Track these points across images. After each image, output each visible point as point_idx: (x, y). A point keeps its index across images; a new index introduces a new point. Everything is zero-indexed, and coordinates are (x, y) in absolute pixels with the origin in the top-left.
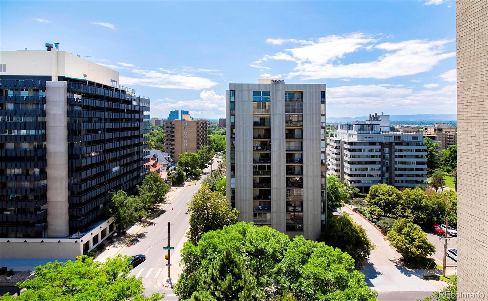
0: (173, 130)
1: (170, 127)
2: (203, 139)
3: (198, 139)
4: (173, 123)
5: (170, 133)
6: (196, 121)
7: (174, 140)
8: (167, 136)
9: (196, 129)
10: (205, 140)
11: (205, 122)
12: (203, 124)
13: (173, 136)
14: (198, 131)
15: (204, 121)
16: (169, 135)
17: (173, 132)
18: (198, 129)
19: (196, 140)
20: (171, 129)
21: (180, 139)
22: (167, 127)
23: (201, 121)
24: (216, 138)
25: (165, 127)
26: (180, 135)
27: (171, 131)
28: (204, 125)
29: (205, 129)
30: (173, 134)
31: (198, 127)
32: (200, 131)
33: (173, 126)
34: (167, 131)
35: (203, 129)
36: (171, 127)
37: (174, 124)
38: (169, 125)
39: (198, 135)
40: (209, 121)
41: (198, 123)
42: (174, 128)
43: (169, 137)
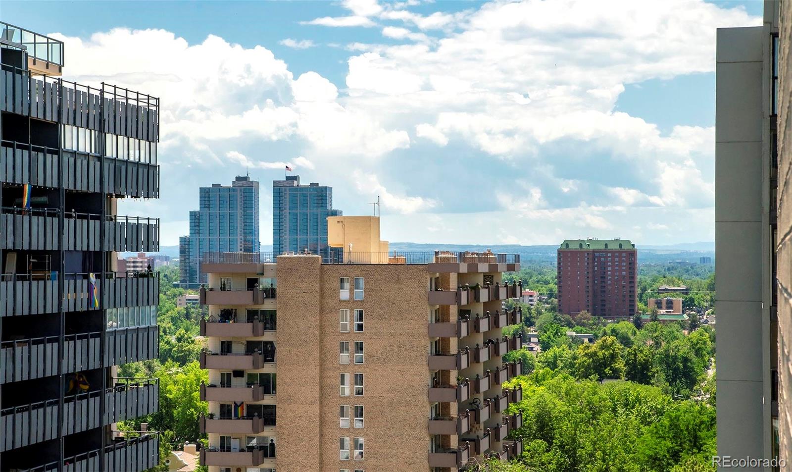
0: (268, 336)
1: (243, 315)
2: (471, 409)
3: (441, 412)
4: (265, 282)
5: (244, 363)
6: (429, 268)
7: (269, 416)
8: (226, 381)
9: (424, 330)
10: (484, 414)
11: (489, 278)
12: (475, 289)
13: (268, 384)
14: (440, 349)
15: (483, 268)
16: (239, 374)
17: (268, 352)
18: (443, 330)
19: (428, 412)
20: (255, 332)
21: (316, 409)
22: (227, 315)
23: (464, 268)
24: (560, 406)
25: (212, 311)
26: (315, 372)
27: (251, 347)
28: (484, 295)
29: (484, 325)
30: (268, 369)
31: (441, 316)
32: (454, 344)
33: (268, 305)
34: (226, 348)
35: (476, 328)
36: (252, 315)
37: (271, 293)
38: (242, 299)
39: (439, 380)
40: (511, 268)
41: (439, 284)
42: (270, 320)
43: (241, 393)
